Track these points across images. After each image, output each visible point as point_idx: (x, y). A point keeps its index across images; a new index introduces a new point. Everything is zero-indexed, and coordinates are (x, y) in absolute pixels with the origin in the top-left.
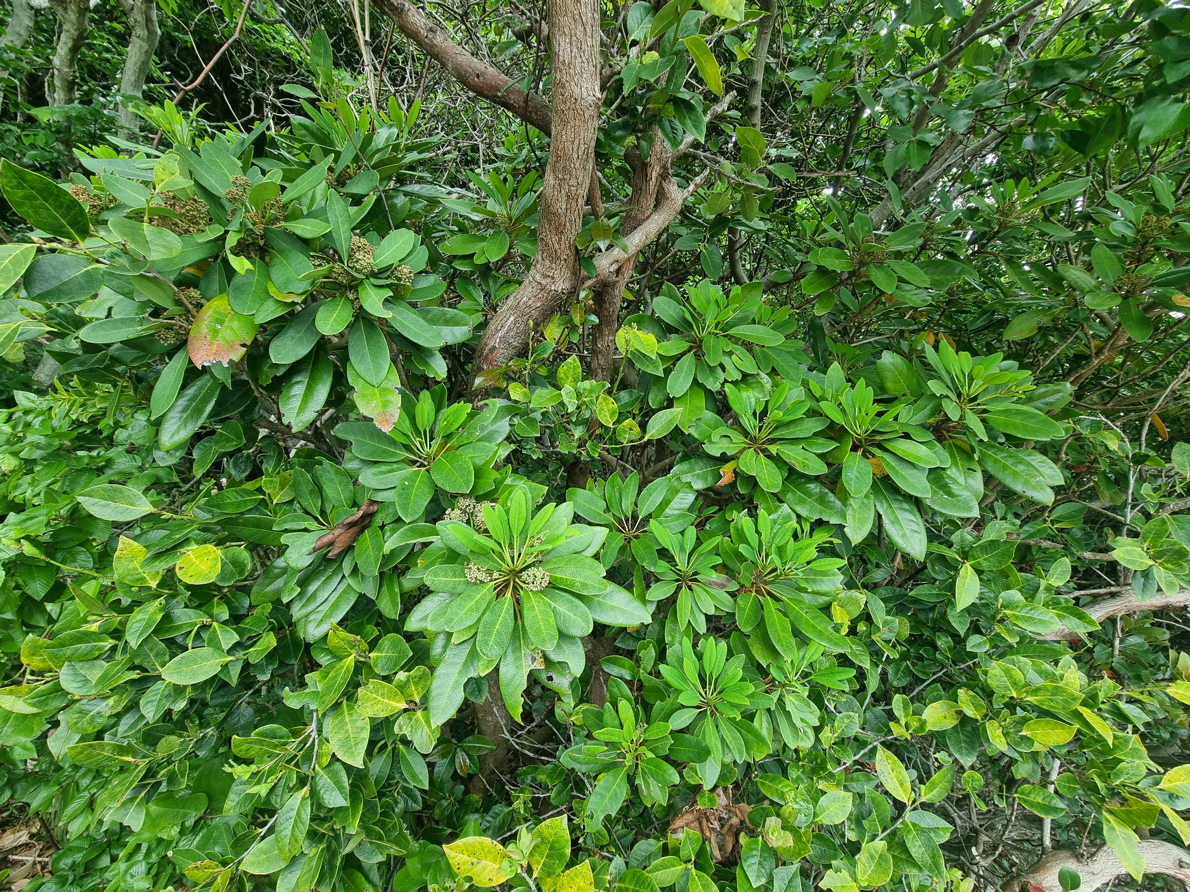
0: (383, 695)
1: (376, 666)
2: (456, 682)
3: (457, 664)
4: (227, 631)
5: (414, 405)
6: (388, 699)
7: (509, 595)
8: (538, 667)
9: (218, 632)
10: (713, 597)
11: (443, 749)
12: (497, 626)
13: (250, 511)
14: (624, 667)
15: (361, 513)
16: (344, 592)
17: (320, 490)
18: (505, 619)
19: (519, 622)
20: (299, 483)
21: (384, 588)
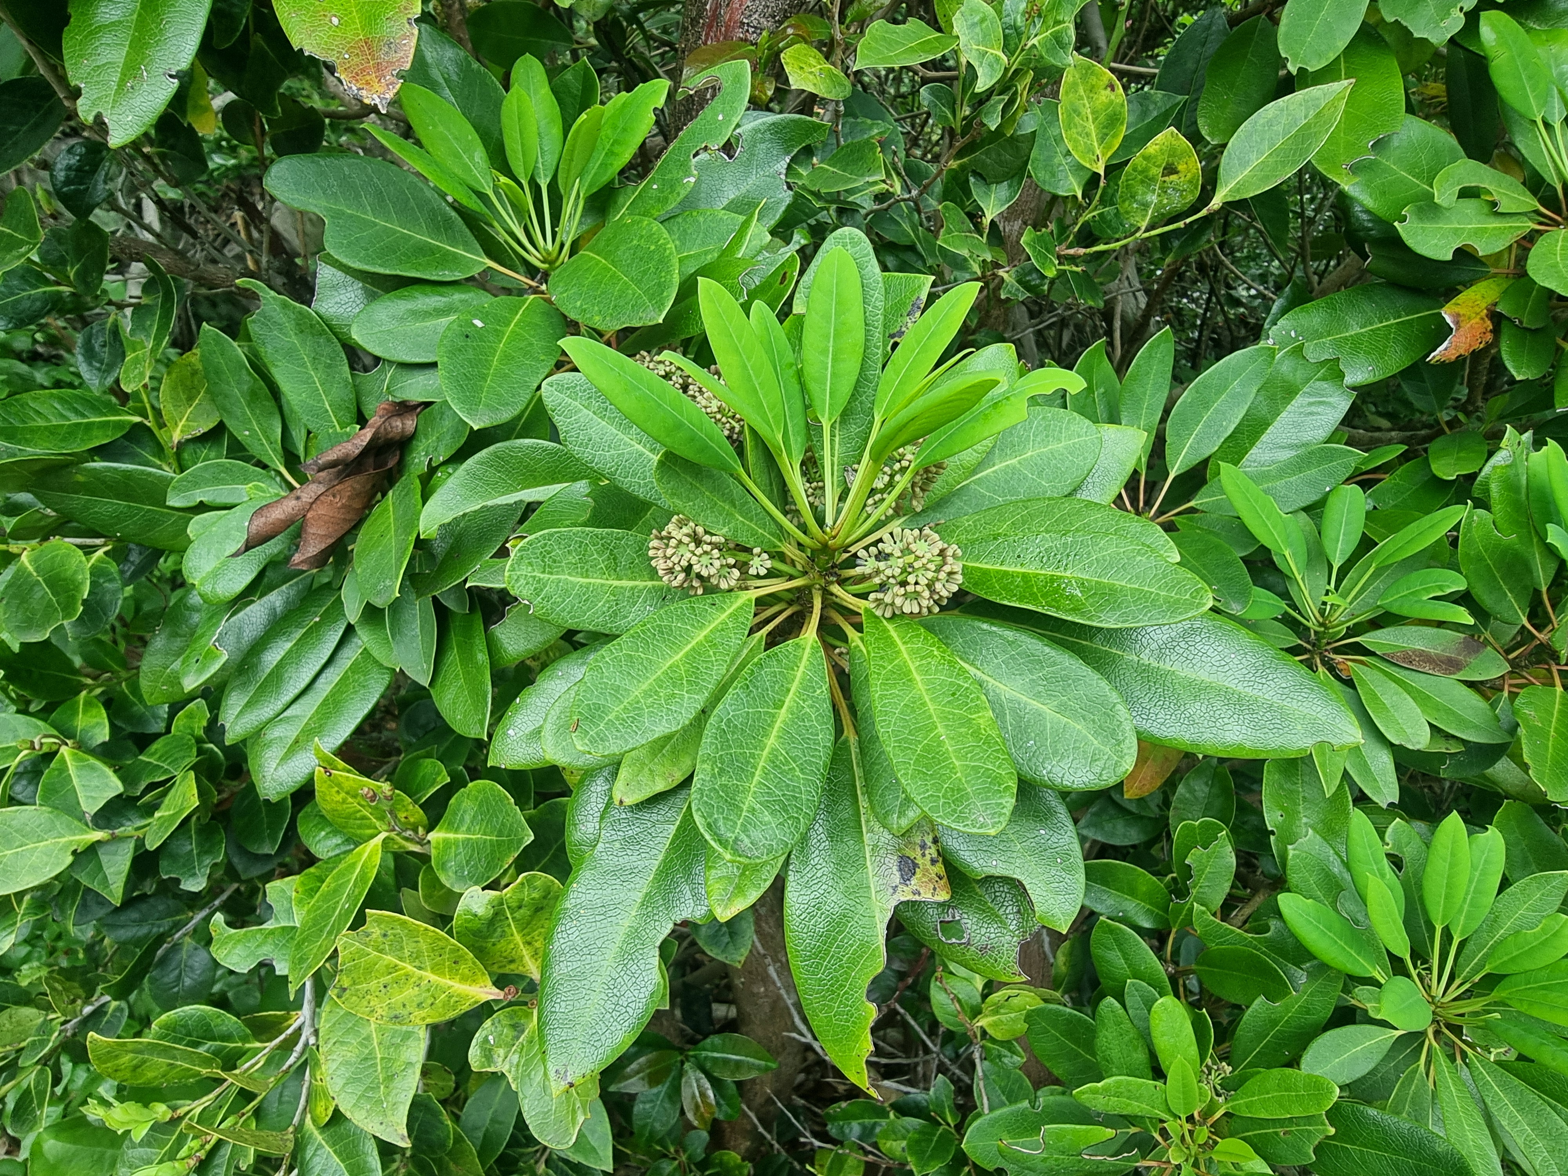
0: (416, 957)
1: (443, 866)
2: (634, 934)
3: (633, 872)
4: (93, 768)
5: (498, 104)
6: (436, 969)
7: (810, 635)
8: (926, 896)
9: (72, 770)
10: (1421, 698)
11: (650, 1064)
12: (772, 741)
13: (102, 452)
14: (1132, 892)
15: (367, 434)
16: (355, 668)
17: (275, 393)
18: (798, 716)
19: (849, 734)
20: (218, 372)
21: (453, 656)
